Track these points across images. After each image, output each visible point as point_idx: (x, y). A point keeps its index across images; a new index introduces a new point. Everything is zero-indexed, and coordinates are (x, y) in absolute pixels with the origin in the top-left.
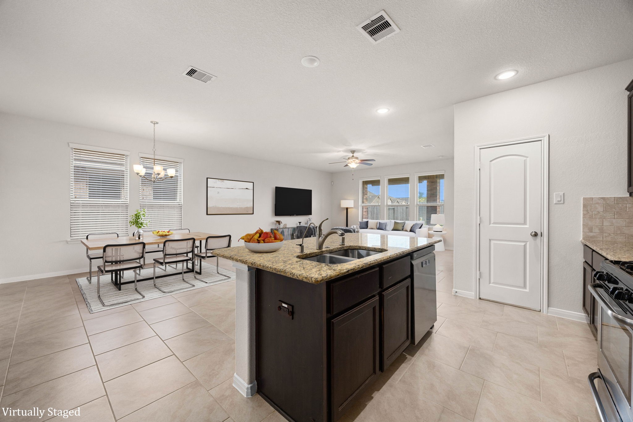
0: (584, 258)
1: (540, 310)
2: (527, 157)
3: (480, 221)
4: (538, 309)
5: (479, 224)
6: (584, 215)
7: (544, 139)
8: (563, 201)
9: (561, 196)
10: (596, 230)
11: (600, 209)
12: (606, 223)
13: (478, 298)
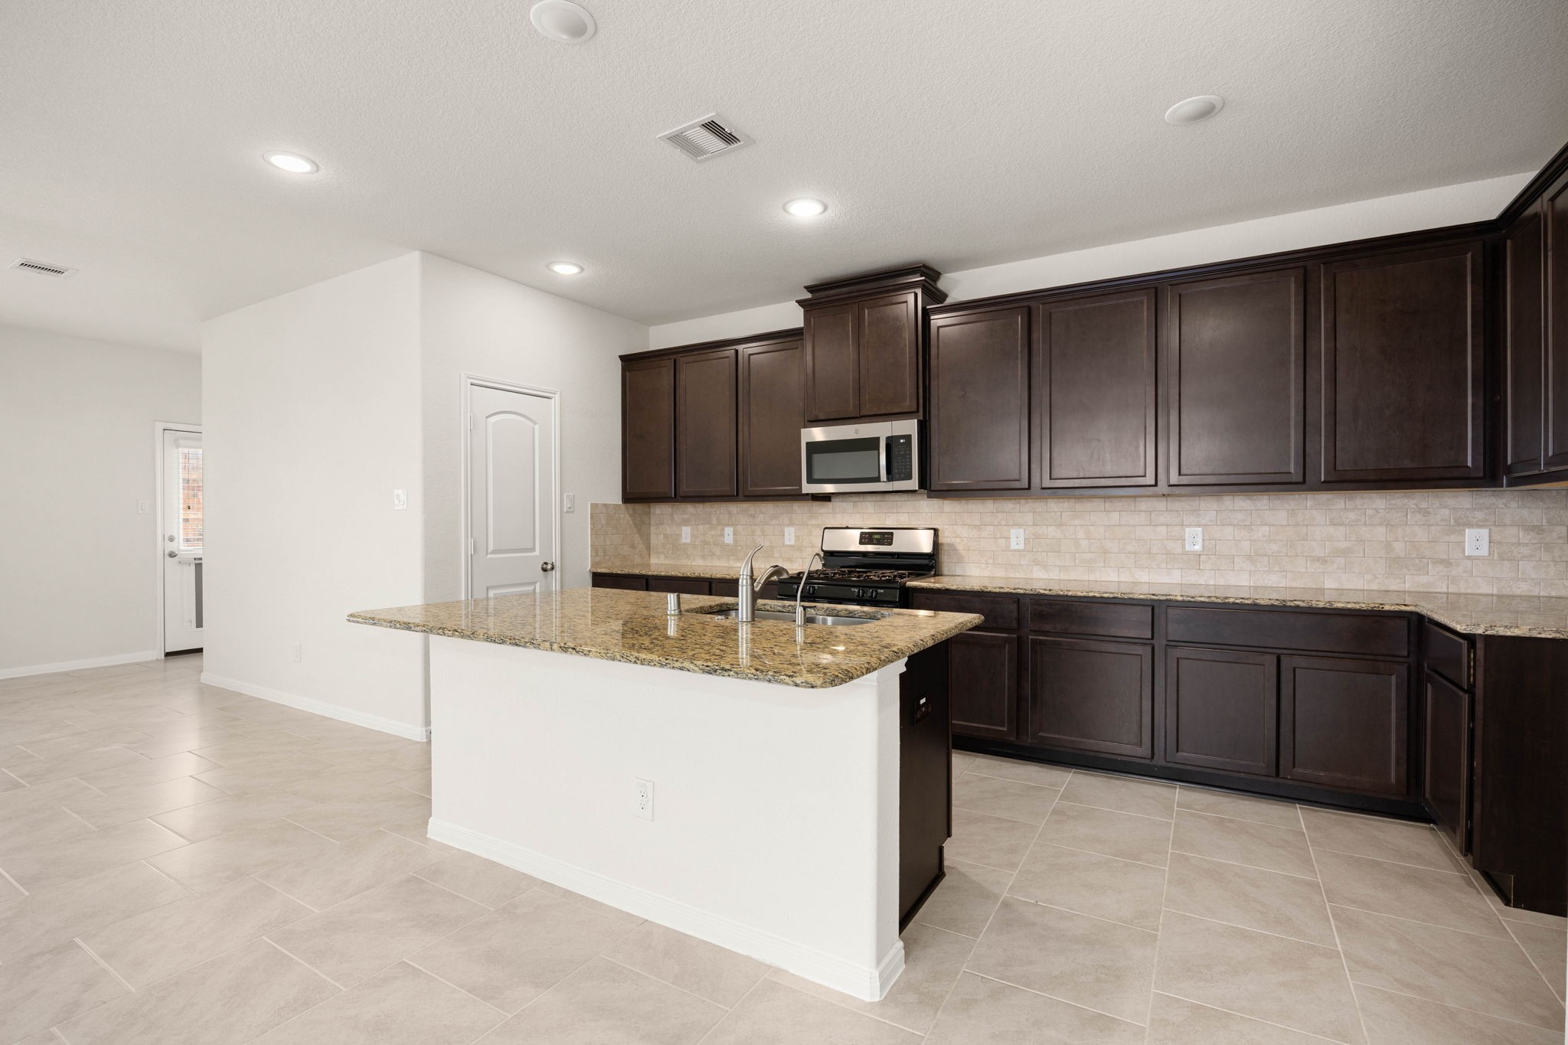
2: (535, 423)
3: (473, 549)
6: (591, 529)
7: (556, 397)
8: (573, 509)
9: (572, 499)
10: (601, 553)
11: (604, 522)
12: (608, 543)
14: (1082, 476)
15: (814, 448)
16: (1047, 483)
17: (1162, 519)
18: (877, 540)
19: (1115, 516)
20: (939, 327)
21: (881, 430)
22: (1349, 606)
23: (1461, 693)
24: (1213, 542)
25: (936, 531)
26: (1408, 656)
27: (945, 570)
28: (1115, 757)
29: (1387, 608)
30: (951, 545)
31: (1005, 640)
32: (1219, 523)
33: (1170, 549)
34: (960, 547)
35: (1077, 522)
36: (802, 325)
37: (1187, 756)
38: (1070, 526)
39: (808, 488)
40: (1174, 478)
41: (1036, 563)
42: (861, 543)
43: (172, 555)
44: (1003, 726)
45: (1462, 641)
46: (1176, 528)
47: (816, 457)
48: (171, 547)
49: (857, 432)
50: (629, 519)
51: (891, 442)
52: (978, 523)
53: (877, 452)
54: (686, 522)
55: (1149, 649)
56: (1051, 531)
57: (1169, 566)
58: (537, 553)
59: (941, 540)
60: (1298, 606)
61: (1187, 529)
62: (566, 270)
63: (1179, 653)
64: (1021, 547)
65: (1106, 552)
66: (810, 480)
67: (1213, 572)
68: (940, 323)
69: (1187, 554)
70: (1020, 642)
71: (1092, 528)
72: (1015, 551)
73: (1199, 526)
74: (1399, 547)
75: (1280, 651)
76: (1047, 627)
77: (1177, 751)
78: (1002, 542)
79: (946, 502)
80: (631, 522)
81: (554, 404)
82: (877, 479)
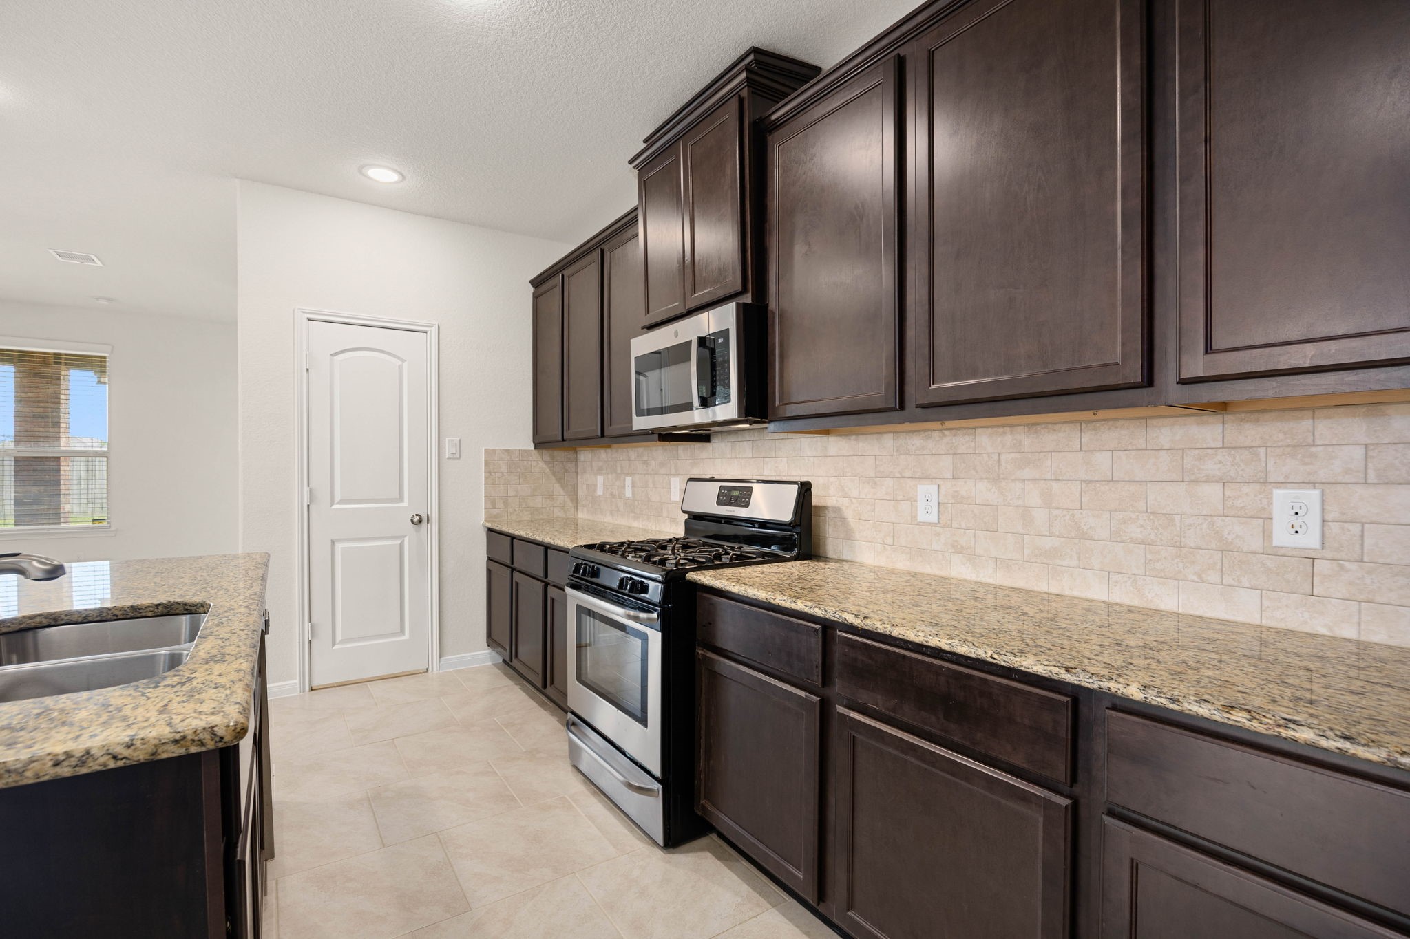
0: (487, 554)
1: (427, 669)
2: (404, 361)
3: (311, 500)
4: (423, 667)
5: (308, 506)
6: (486, 478)
7: (431, 330)
8: (457, 455)
9: (456, 444)
11: (504, 469)
13: (307, 688)
17: (1211, 467)
18: (736, 498)
19: (1102, 460)
24: (1355, 529)
27: (831, 547)
30: (837, 510)
32: (1372, 477)
33: (1230, 538)
34: (849, 514)
35: (1027, 473)
38: (1014, 480)
41: (958, 549)
42: (719, 502)
46: (1246, 489)
50: (545, 466)
52: (872, 474)
56: (983, 491)
57: (1227, 580)
58: (405, 503)
61: (1278, 493)
62: (385, 176)
64: (933, 517)
65: (1083, 536)
66: (640, 413)
67: (1355, 606)
69: (1276, 552)
71: (1055, 485)
72: (924, 524)
73: (1313, 484)
78: (905, 506)
80: (548, 470)
81: (429, 338)
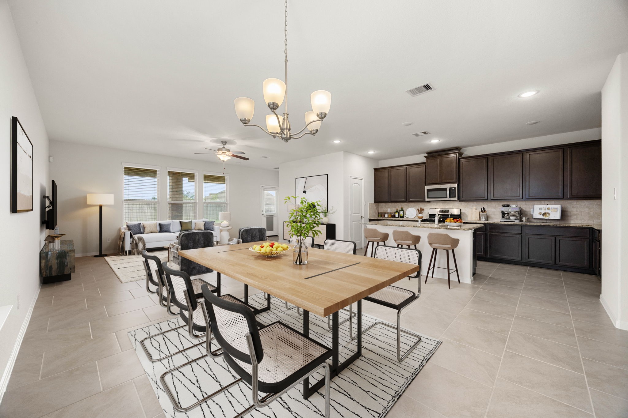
7: (363, 179)
8: (366, 204)
10: (370, 214)
12: (371, 212)
14: (502, 196)
15: (428, 190)
16: (492, 198)
17: (524, 207)
18: (445, 211)
20: (462, 162)
21: (448, 186)
22: (574, 226)
23: (597, 242)
25: (460, 209)
26: (590, 237)
28: (512, 260)
29: (584, 226)
30: (464, 213)
31: (482, 234)
34: (467, 213)
36: (425, 161)
37: (532, 260)
38: (498, 208)
39: (427, 199)
40: (527, 197)
42: (440, 212)
43: (263, 215)
44: (481, 253)
45: (597, 231)
46: (528, 209)
47: (429, 192)
48: (263, 213)
49: (441, 187)
50: (376, 206)
51: (450, 189)
53: (446, 191)
54: (389, 208)
55: (521, 236)
56: (493, 210)
58: (360, 214)
59: (462, 212)
60: (560, 226)
62: (371, 153)
63: (529, 236)
66: (428, 198)
68: (463, 161)
70: (486, 235)
74: (592, 213)
75: (556, 236)
76: (494, 231)
77: (528, 258)
79: (463, 202)
81: (363, 181)
82: (447, 197)
